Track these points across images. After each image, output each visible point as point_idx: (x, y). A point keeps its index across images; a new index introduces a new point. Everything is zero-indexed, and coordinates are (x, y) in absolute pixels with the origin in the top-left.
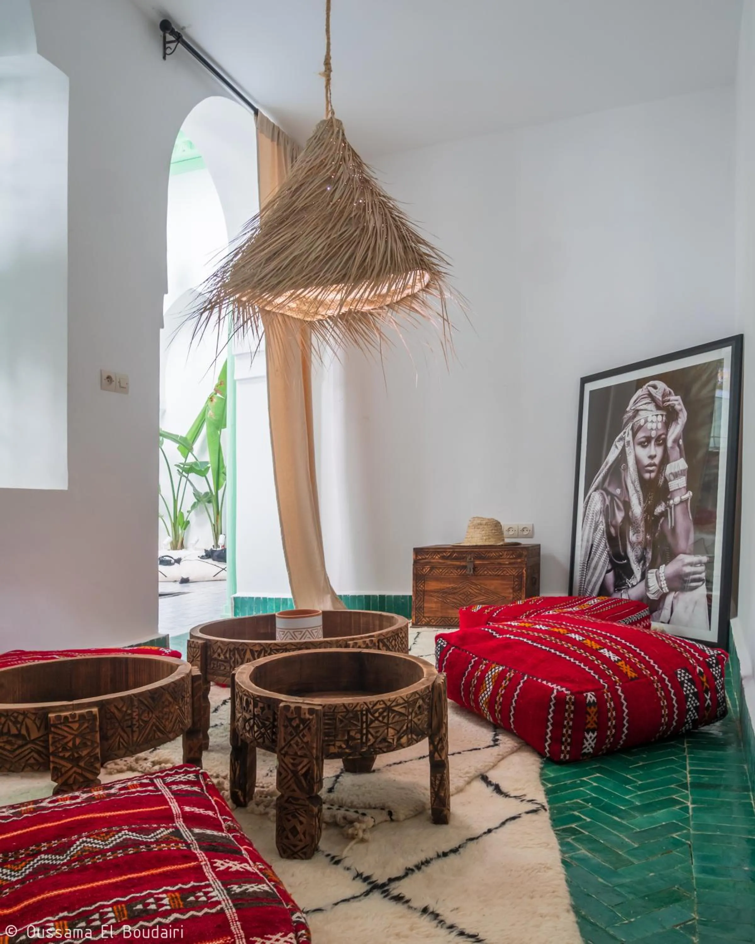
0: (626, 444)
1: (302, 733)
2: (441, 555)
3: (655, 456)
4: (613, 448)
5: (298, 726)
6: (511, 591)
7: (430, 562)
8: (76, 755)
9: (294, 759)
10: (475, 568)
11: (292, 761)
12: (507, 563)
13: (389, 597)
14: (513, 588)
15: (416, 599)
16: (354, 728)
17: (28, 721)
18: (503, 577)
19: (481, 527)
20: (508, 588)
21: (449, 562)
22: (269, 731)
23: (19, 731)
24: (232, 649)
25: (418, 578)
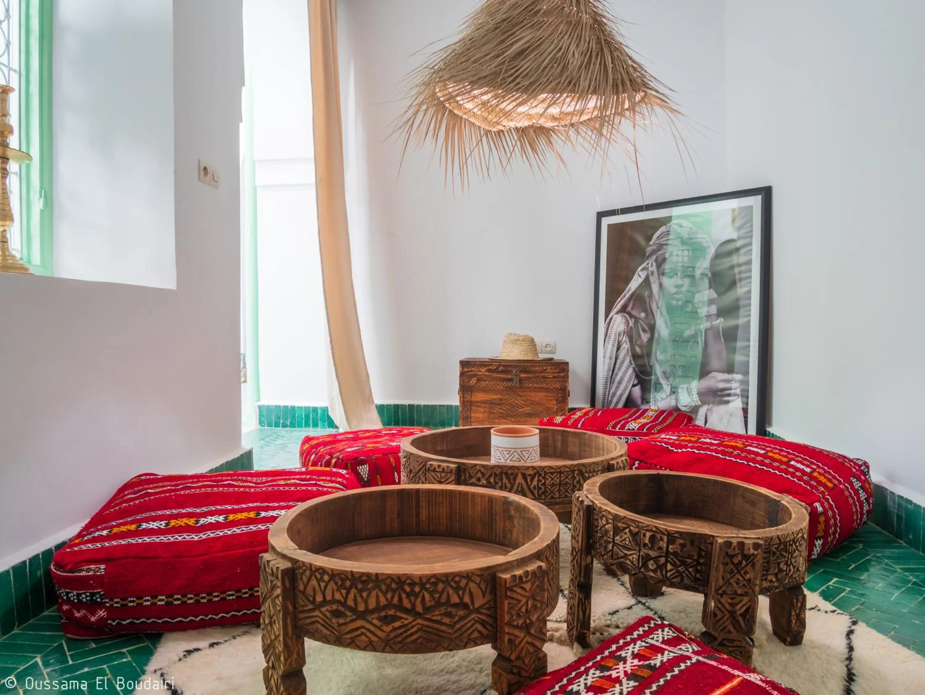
0: (650, 273)
1: (744, 570)
2: (487, 368)
3: (682, 285)
4: (636, 276)
5: (740, 563)
6: (555, 402)
7: (476, 375)
8: (528, 621)
9: (732, 599)
10: (521, 380)
11: (730, 601)
12: (551, 376)
13: (418, 406)
14: (557, 400)
15: (463, 409)
16: (783, 560)
17: (472, 585)
18: (548, 390)
19: (519, 342)
20: (551, 400)
21: (495, 375)
22: (690, 570)
23: (461, 599)
24: (498, 473)
25: (464, 389)
